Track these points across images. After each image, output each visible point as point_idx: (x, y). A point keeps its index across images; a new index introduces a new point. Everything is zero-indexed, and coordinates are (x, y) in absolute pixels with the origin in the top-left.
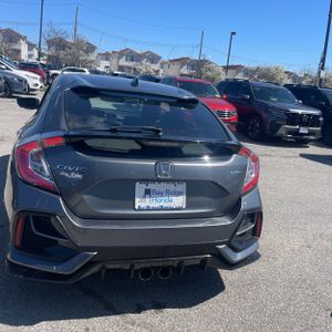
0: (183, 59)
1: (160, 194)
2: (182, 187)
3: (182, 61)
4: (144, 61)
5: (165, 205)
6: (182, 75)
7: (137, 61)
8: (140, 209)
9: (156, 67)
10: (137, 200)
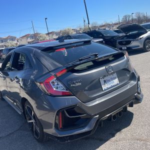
0: (26, 35)
1: (109, 81)
2: (115, 75)
3: (27, 36)
4: (8, 41)
5: (113, 85)
6: (29, 43)
7: (5, 42)
8: (105, 90)
9: (15, 42)
10: (103, 86)
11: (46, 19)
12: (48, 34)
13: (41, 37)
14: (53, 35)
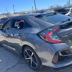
11: (13, 6)
12: (15, 13)
13: (11, 15)
14: (17, 14)
